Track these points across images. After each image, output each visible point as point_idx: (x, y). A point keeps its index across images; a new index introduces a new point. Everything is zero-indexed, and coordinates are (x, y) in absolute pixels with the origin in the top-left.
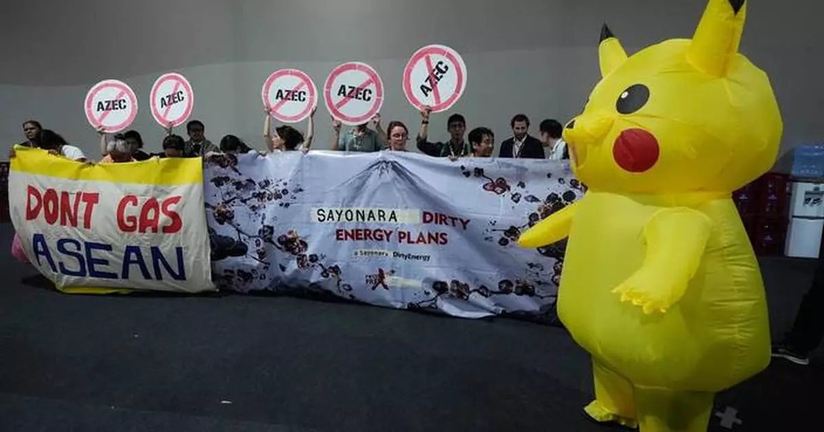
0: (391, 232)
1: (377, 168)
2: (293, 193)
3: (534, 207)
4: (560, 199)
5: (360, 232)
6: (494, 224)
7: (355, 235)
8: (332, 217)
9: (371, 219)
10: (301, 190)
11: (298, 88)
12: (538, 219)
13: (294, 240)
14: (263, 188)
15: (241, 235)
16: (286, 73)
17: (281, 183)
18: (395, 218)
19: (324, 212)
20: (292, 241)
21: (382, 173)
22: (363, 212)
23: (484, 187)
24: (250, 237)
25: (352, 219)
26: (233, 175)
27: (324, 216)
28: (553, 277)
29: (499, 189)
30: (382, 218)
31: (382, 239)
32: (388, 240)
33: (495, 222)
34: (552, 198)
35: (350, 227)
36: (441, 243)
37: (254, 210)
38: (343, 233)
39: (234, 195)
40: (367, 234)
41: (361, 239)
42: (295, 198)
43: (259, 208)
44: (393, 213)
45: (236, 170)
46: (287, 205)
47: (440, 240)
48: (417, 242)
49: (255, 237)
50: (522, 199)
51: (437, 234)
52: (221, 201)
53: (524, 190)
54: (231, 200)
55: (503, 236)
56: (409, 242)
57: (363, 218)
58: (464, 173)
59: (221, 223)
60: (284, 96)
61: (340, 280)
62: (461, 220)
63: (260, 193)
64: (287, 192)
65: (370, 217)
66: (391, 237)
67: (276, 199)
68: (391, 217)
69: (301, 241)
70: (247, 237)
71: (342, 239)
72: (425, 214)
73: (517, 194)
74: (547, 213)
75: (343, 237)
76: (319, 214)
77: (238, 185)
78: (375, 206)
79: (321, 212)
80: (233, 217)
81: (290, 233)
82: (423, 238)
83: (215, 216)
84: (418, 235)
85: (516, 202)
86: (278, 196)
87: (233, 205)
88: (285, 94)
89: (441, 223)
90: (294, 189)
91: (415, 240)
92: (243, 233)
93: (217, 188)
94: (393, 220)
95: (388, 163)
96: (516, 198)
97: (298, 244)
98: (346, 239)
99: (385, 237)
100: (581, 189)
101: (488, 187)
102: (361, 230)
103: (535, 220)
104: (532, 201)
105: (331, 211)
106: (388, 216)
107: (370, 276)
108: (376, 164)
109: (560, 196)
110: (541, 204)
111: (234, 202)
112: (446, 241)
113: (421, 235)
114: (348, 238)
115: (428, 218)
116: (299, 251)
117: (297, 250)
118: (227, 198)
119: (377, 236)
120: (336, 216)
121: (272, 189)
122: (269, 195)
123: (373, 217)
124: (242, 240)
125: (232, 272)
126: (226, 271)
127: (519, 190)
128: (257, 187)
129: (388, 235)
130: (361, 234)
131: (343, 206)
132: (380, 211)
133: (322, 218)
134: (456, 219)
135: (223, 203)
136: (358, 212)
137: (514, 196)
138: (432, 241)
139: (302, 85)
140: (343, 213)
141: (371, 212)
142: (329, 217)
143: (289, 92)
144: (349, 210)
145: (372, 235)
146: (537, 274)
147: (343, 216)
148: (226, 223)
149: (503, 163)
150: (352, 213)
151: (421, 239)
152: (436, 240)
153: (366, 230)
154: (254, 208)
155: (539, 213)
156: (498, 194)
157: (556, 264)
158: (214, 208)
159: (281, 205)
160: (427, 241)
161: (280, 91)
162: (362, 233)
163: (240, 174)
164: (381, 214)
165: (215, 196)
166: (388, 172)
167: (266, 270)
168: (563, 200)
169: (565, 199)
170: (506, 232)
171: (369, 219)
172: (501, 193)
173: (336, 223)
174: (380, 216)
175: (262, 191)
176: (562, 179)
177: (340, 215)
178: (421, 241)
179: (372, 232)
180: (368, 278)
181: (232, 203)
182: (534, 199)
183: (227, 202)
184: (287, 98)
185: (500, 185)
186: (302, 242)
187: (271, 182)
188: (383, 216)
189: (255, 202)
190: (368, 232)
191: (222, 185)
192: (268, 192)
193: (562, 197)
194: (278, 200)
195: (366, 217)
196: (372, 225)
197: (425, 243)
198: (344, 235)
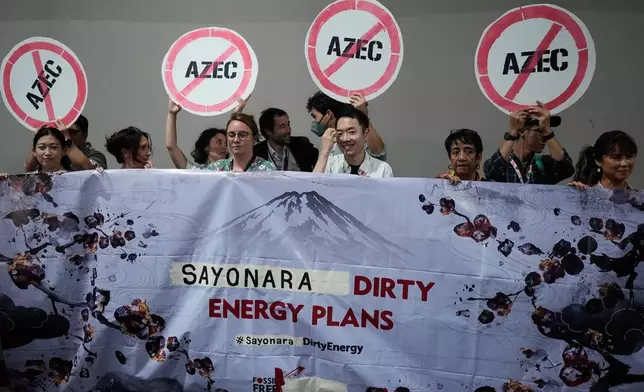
0: (301, 307)
1: (284, 203)
2: (143, 239)
3: (534, 263)
4: (573, 250)
5: (248, 306)
6: (471, 290)
7: (240, 309)
8: (206, 278)
9: (269, 284)
10: (155, 234)
11: (224, 56)
12: (539, 282)
13: (142, 314)
14: (92, 226)
15: (57, 304)
16: (205, 34)
17: (123, 221)
18: (308, 284)
19: (194, 269)
20: (139, 316)
21: (290, 211)
22: (256, 271)
23: (455, 230)
24: (72, 306)
25: (237, 283)
26: (45, 207)
27: (195, 276)
28: (563, 370)
29: (479, 234)
30: (286, 284)
31: (284, 317)
32: (295, 320)
33: (473, 286)
34: (561, 248)
35: (231, 297)
36: (383, 327)
37: (77, 264)
38: (221, 305)
39: (45, 240)
40: (261, 309)
41: (250, 317)
42: (145, 246)
43: (86, 258)
44: (306, 275)
45: (50, 199)
46: (133, 257)
47: (382, 322)
48: (343, 324)
49: (80, 305)
50: (515, 250)
51: (376, 312)
52: (23, 249)
53: (518, 235)
54: (40, 248)
55: (486, 308)
56: (330, 323)
57: (256, 283)
58: (424, 208)
59: (22, 285)
60: (200, 72)
61: (212, 382)
62: (420, 284)
63: (86, 236)
64: (134, 236)
65: (266, 281)
66: (300, 315)
67: (114, 246)
68: (302, 283)
69: (153, 316)
70: (66, 307)
71: (218, 315)
72: (358, 279)
73: (507, 241)
74: (553, 274)
75: (221, 311)
76: (184, 272)
77: (53, 223)
78: (276, 264)
79: (188, 270)
80: (43, 276)
81: (136, 302)
82: (353, 317)
83: (12, 276)
84: (344, 313)
85: (506, 254)
86: (117, 242)
87: (43, 256)
88: (201, 68)
89: (383, 295)
90: (144, 232)
91: (340, 321)
92: (59, 301)
93: (17, 228)
94: (305, 287)
95: (301, 195)
96: (505, 248)
97: (149, 322)
98: (225, 316)
99: (290, 314)
100: (605, 234)
101: (461, 230)
102: (251, 302)
103: (535, 285)
104: (530, 254)
105: (205, 269)
106: (296, 280)
107: (260, 380)
108: (282, 197)
109: (574, 245)
110: (544, 257)
111: (45, 251)
112: (390, 325)
113: (350, 313)
114: (229, 313)
115: (363, 286)
116: (151, 332)
117: (147, 331)
118: (34, 245)
119: (277, 313)
120: (211, 277)
121: (106, 229)
122: (102, 238)
123: (272, 281)
124: (60, 313)
125: (40, 363)
126: (29, 363)
127: (511, 235)
128: (82, 224)
129: (295, 312)
130: (250, 309)
131: (223, 261)
132: (283, 272)
133: (190, 278)
134: (412, 283)
135: (26, 252)
136: (247, 272)
137: (502, 244)
138: (368, 322)
139: (231, 51)
140: (224, 273)
141: (269, 273)
142: (202, 278)
143: (208, 64)
144: (233, 269)
145: (268, 311)
146: (538, 366)
147: (223, 278)
148: (31, 287)
149: (485, 191)
150: (237, 273)
151: (350, 318)
152: (375, 322)
153: (258, 302)
154: (77, 260)
155: (541, 273)
156: (477, 241)
157: (567, 349)
158: (11, 261)
159: (123, 256)
160: (359, 322)
161: (193, 64)
162: (253, 306)
163: (56, 205)
164: (286, 277)
165: (14, 240)
166: (300, 209)
167: (90, 363)
168: (578, 251)
169: (581, 251)
170: (491, 302)
171: (264, 285)
172: (482, 240)
173: (210, 290)
174: (283, 280)
175: (92, 231)
176: (578, 218)
177: (217, 275)
178: (350, 322)
179: (269, 306)
180: (256, 382)
181: (42, 251)
182: (534, 250)
183: (34, 251)
184: (204, 75)
185: (479, 229)
186: (155, 318)
187: (106, 218)
188: (289, 281)
189: (79, 249)
190: (261, 306)
191: (27, 222)
192: (100, 234)
193: (576, 247)
194: (119, 248)
195: (261, 281)
196: (270, 294)
197: (356, 325)
198: (222, 307)
